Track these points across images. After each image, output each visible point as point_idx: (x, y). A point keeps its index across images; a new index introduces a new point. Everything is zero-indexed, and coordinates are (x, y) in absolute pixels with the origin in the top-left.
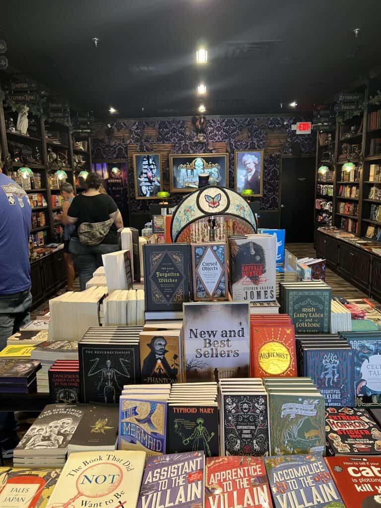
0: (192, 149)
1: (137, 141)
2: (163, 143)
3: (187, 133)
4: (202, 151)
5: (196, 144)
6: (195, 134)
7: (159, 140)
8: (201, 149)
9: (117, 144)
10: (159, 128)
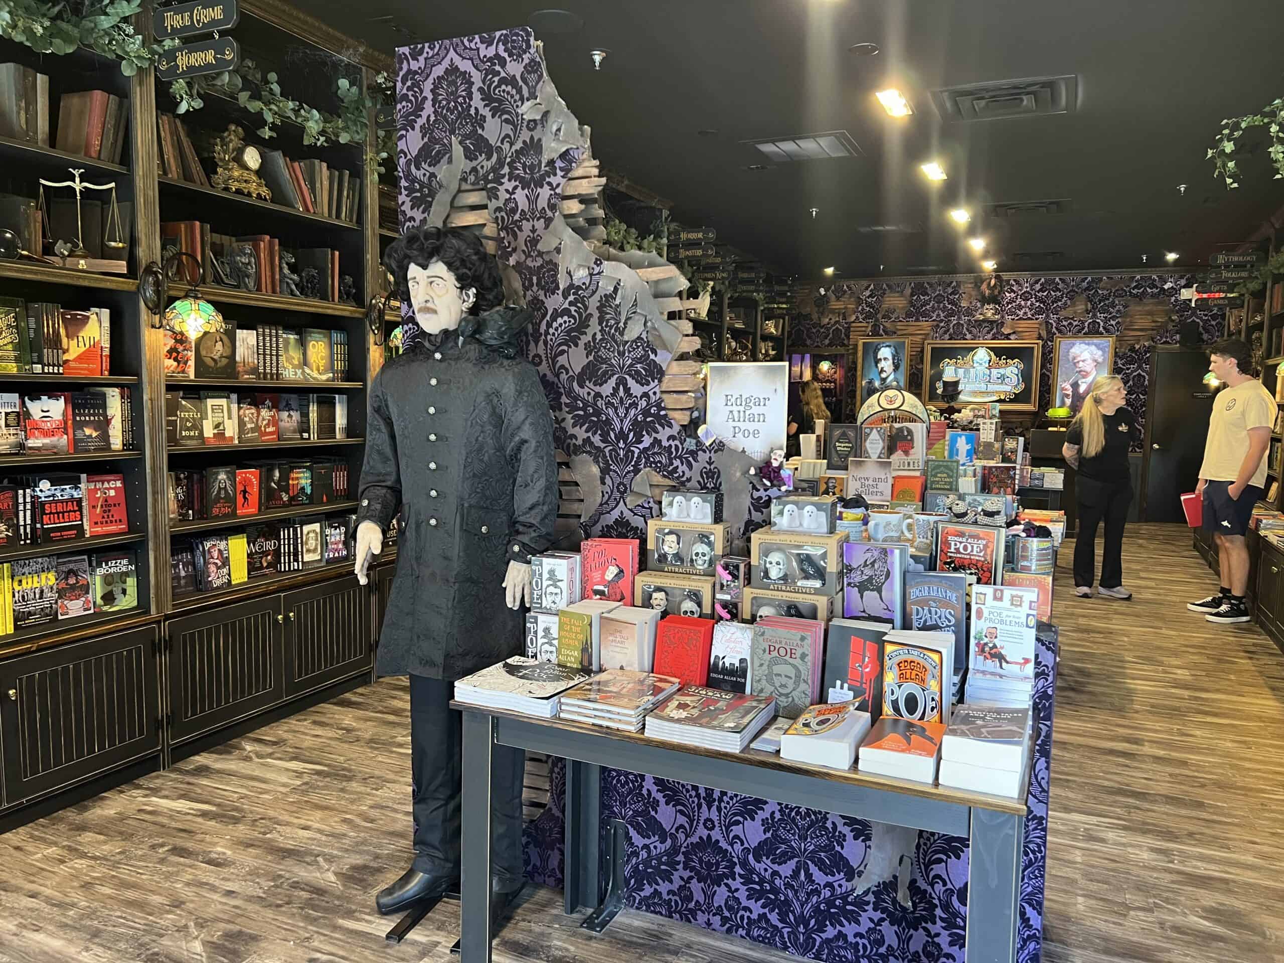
0: (970, 333)
1: (868, 316)
2: (917, 320)
3: (964, 304)
4: (990, 336)
5: (979, 323)
6: (979, 305)
7: (909, 315)
8: (988, 333)
9: (832, 322)
10: (912, 295)
